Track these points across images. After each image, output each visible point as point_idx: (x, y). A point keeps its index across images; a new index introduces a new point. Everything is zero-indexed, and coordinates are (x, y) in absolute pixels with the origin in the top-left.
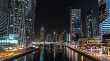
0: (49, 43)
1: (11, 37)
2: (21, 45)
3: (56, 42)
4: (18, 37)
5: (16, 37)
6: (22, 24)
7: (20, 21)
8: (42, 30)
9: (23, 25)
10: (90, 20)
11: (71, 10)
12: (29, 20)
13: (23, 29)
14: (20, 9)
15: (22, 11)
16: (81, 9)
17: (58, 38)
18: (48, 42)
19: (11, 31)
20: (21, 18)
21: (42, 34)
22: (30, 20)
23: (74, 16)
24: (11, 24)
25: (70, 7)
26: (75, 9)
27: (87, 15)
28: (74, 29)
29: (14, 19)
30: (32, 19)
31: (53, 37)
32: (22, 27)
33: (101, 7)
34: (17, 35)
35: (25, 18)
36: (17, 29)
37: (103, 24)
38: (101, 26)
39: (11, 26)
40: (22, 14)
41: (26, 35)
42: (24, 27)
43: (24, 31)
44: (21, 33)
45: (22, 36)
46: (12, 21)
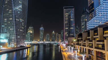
0: (48, 42)
1: (2, 36)
2: (12, 44)
3: (54, 41)
4: (9, 36)
5: (7, 36)
6: (12, 24)
7: (11, 21)
8: (41, 29)
9: (13, 26)
10: (85, 20)
11: (64, 10)
12: (19, 20)
13: (14, 29)
14: (11, 11)
15: (12, 12)
16: (74, 9)
17: (58, 38)
18: (46, 41)
19: (2, 31)
20: (11, 19)
21: (42, 33)
22: (21, 20)
23: (67, 16)
24: (3, 24)
25: (64, 7)
26: (68, 9)
27: (82, 14)
28: (67, 28)
29: (5, 19)
30: (24, 20)
31: (52, 36)
32: (13, 27)
33: (90, 6)
34: (8, 35)
35: (16, 19)
36: (7, 29)
37: (89, 23)
38: (88, 26)
39: (3, 26)
40: (12, 15)
41: (16, 35)
42: (14, 27)
43: (14, 31)
44: (12, 32)
45: (12, 36)
46: (4, 22)
